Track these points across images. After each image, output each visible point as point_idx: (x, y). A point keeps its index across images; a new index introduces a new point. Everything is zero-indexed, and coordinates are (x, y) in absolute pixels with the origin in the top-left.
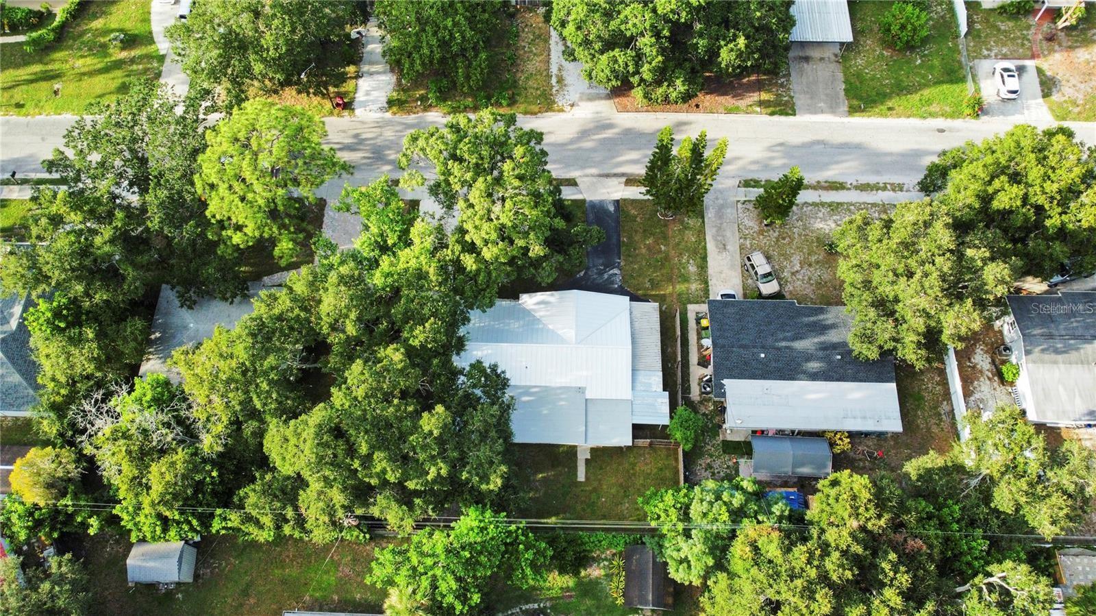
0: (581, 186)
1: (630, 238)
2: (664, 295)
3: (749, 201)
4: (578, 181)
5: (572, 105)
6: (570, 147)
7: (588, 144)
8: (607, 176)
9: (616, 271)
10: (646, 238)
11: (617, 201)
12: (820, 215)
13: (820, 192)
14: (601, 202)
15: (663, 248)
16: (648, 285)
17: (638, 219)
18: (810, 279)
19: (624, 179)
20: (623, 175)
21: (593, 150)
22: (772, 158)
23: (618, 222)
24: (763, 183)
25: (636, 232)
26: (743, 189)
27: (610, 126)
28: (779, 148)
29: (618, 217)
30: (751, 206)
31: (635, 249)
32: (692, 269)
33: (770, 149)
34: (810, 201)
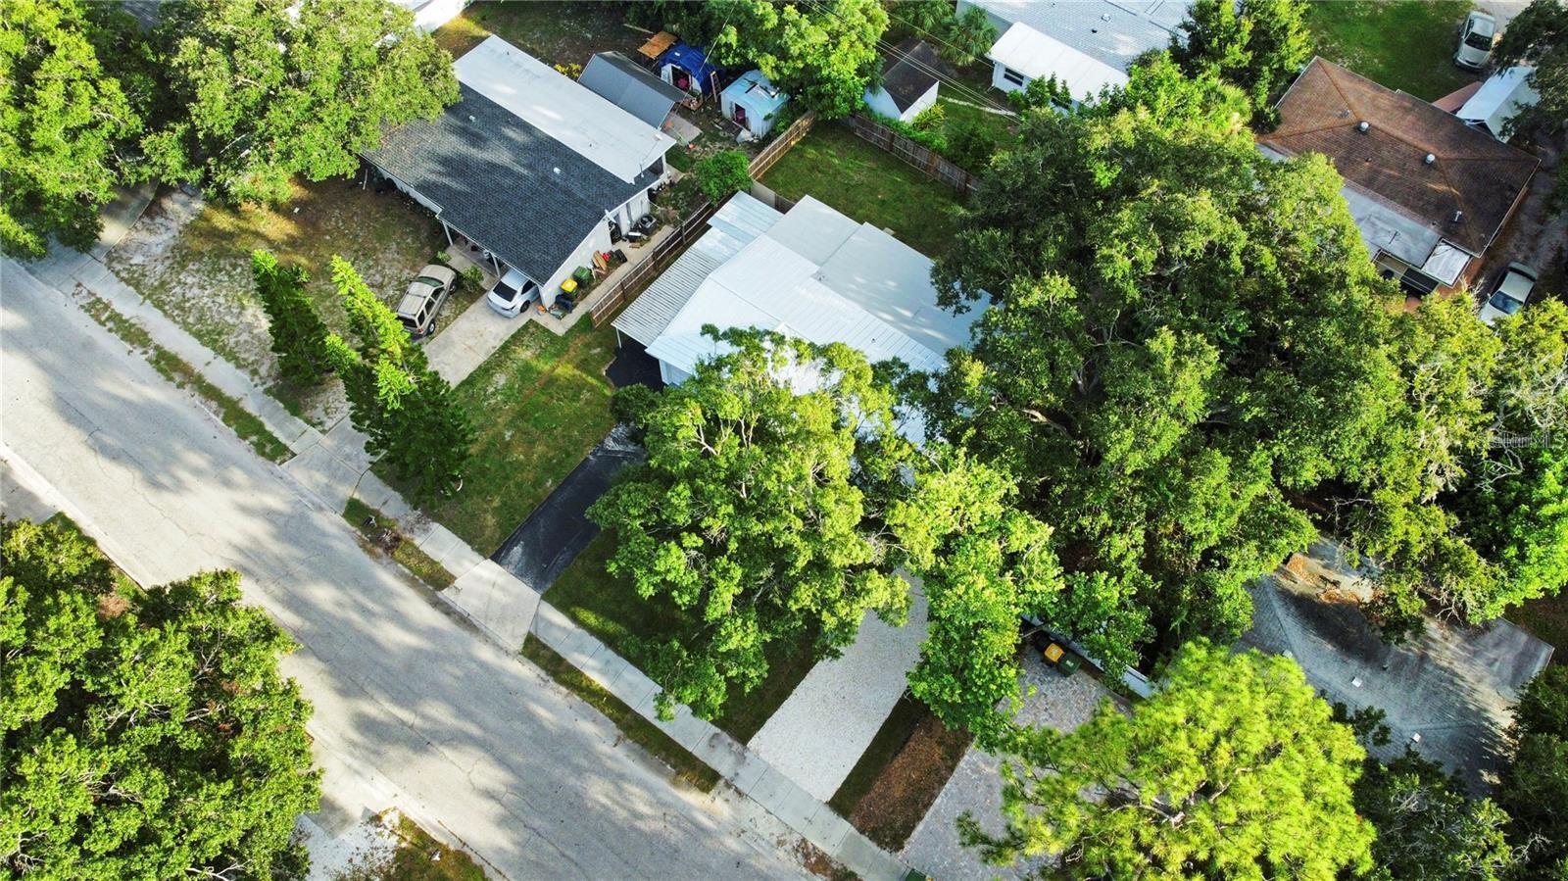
0: (522, 631)
1: (538, 483)
2: (577, 367)
3: (308, 421)
4: (517, 645)
5: (376, 819)
6: (473, 729)
7: (440, 713)
8: (464, 621)
9: (610, 444)
10: (518, 467)
11: (496, 558)
12: (245, 337)
13: (198, 367)
14: (520, 574)
15: (508, 435)
16: (586, 395)
17: (496, 503)
18: (370, 267)
19: (446, 594)
20: (437, 604)
21: (443, 695)
22: (198, 472)
23: (531, 521)
24: (254, 438)
25: (519, 486)
26: (293, 447)
27: (366, 725)
28: (164, 479)
29: (523, 529)
30: (318, 413)
31: (550, 460)
32: (500, 379)
33: (179, 487)
34: (231, 365)
